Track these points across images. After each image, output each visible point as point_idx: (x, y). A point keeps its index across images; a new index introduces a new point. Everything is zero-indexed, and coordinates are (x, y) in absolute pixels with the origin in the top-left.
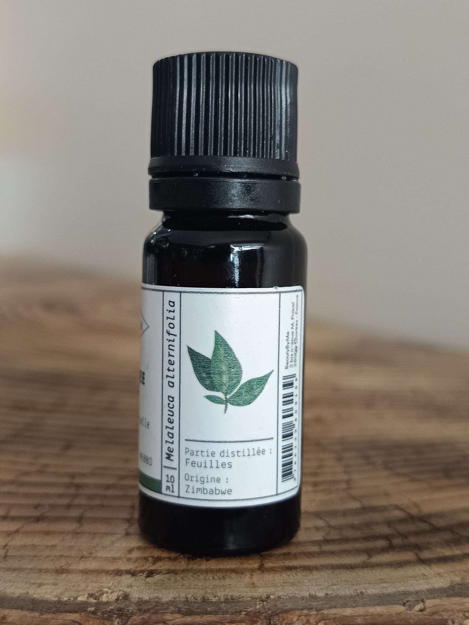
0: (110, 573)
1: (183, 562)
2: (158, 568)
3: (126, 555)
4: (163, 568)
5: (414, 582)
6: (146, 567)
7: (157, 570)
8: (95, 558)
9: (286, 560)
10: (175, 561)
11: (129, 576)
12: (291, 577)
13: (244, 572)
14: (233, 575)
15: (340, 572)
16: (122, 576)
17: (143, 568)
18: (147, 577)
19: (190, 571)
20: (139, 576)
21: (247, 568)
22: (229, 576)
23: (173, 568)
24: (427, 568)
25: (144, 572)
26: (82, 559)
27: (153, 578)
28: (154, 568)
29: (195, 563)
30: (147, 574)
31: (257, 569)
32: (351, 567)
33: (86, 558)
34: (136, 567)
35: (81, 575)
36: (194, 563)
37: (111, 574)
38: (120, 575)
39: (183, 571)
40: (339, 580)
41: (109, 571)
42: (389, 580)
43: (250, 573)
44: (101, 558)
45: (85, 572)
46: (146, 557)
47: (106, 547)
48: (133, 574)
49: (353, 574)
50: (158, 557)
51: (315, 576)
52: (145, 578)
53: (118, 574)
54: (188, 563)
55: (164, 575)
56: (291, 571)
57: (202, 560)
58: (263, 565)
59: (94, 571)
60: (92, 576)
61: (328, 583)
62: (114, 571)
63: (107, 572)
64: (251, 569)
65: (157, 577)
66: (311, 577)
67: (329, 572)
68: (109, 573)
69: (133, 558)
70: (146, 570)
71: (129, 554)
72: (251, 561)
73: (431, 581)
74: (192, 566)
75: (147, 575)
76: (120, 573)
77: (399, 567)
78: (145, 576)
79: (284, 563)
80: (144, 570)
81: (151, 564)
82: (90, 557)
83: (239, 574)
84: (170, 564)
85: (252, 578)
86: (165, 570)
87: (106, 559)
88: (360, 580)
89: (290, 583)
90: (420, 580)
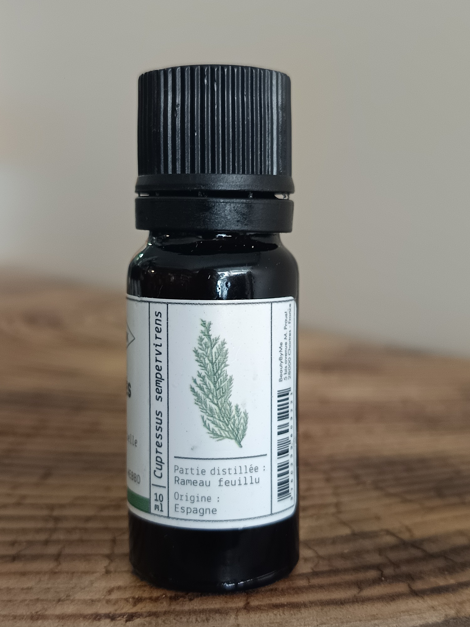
0: (88, 617)
1: (165, 603)
2: (139, 611)
3: (105, 596)
4: (144, 610)
5: (406, 617)
6: (127, 610)
7: (137, 613)
8: (73, 601)
9: (273, 597)
10: (156, 602)
11: (108, 621)
12: (278, 616)
13: (229, 612)
14: (217, 616)
15: (330, 609)
16: (101, 621)
17: (124, 611)
18: (127, 621)
19: (171, 612)
20: (118, 620)
21: (232, 607)
22: (213, 618)
23: (154, 610)
24: (420, 601)
25: (124, 616)
26: (59, 603)
27: (133, 622)
28: (134, 610)
29: (178, 604)
30: (127, 617)
31: (242, 608)
32: (341, 603)
33: (63, 601)
34: (116, 610)
35: (57, 621)
37: (89, 619)
38: (99, 620)
39: (165, 613)
40: (328, 618)
41: (87, 615)
42: (380, 616)
43: (236, 613)
44: (79, 600)
45: (62, 617)
46: (127, 598)
47: (84, 588)
48: (112, 617)
49: (343, 610)
50: (139, 597)
51: (304, 614)
52: (124, 623)
53: (97, 619)
54: (170, 603)
55: (144, 618)
56: (278, 610)
57: (185, 600)
58: (248, 603)
59: (71, 616)
60: (69, 621)
61: (317, 622)
62: (92, 615)
63: (85, 617)
64: (236, 608)
65: (138, 621)
66: (299, 616)
67: (318, 609)
68: (86, 618)
69: (112, 599)
70: (127, 614)
71: (109, 595)
72: (236, 600)
73: (424, 615)
74: (175, 607)
75: (126, 619)
76: (98, 617)
77: (391, 601)
78: (125, 619)
79: (271, 600)
80: (124, 613)
81: (131, 607)
82: (67, 600)
83: (224, 615)
84: (151, 605)
85: (237, 619)
86: (145, 612)
87: (85, 602)
88: (350, 617)
89: (277, 623)
90: (413, 615)
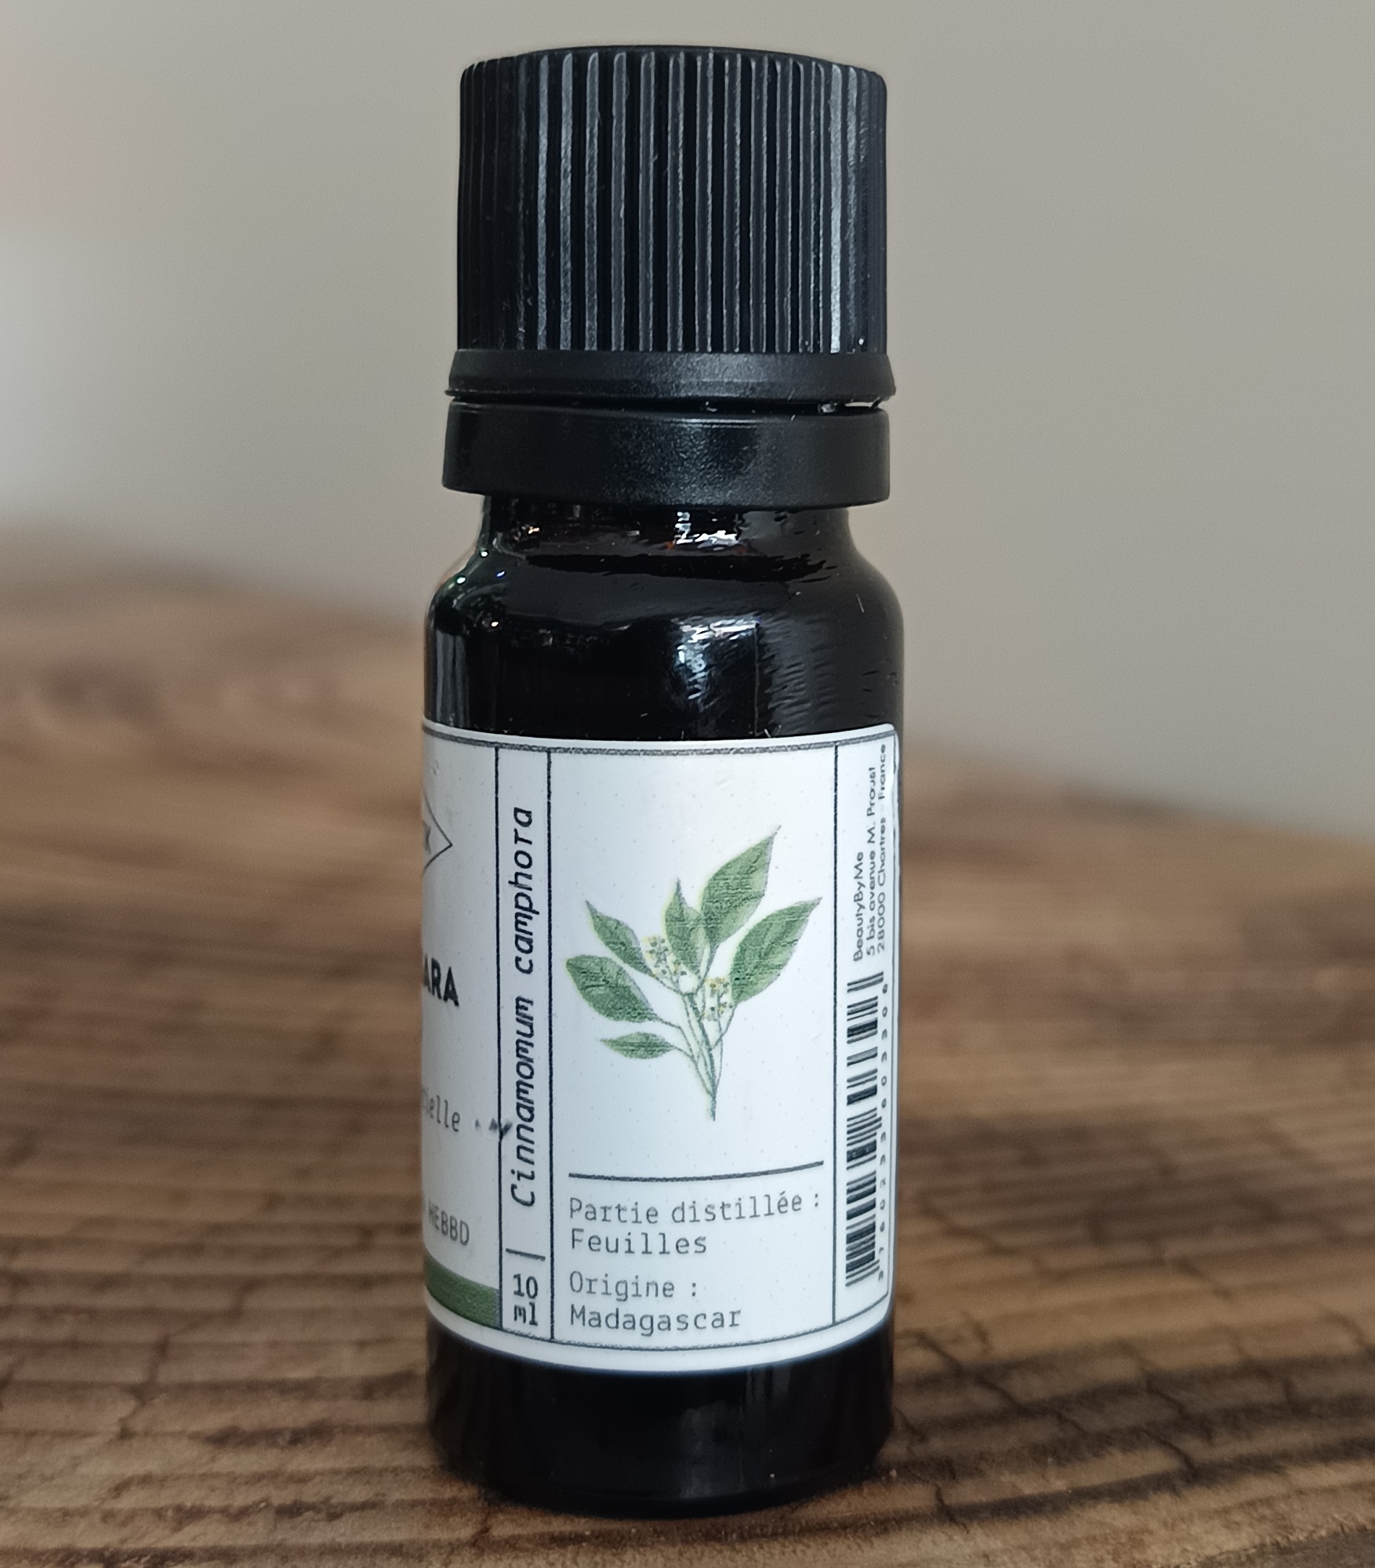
0: (42, 1558)
1: (261, 1524)
2: (186, 1544)
3: (104, 1500)
4: (200, 1541)
6: (154, 1540)
7: (180, 1549)
8: (13, 1512)
9: (557, 1516)
10: (238, 1521)
13: (428, 1553)
17: (145, 1543)
19: (272, 1551)
21: (438, 1540)
23: (226, 1542)
25: (139, 1558)
28: (172, 1542)
29: (292, 1525)
30: (148, 1561)
31: (466, 1543)
34: (123, 1542)
36: (292, 1528)
39: (255, 1553)
41: (41, 1553)
43: (446, 1555)
44: (30, 1511)
46: (161, 1509)
47: (52, 1478)
48: (107, 1561)
50: (193, 1507)
54: (275, 1526)
56: (563, 1551)
57: (316, 1518)
58: (487, 1530)
62: (56, 1552)
63: (36, 1558)
64: (450, 1544)
68: (38, 1561)
69: (120, 1511)
70: (149, 1551)
71: (115, 1497)
72: (457, 1520)
74: (286, 1535)
76: (72, 1560)
79: (550, 1525)
80: (143, 1550)
81: (167, 1532)
83: (411, 1561)
84: (223, 1528)
86: (202, 1548)
87: (45, 1516)
